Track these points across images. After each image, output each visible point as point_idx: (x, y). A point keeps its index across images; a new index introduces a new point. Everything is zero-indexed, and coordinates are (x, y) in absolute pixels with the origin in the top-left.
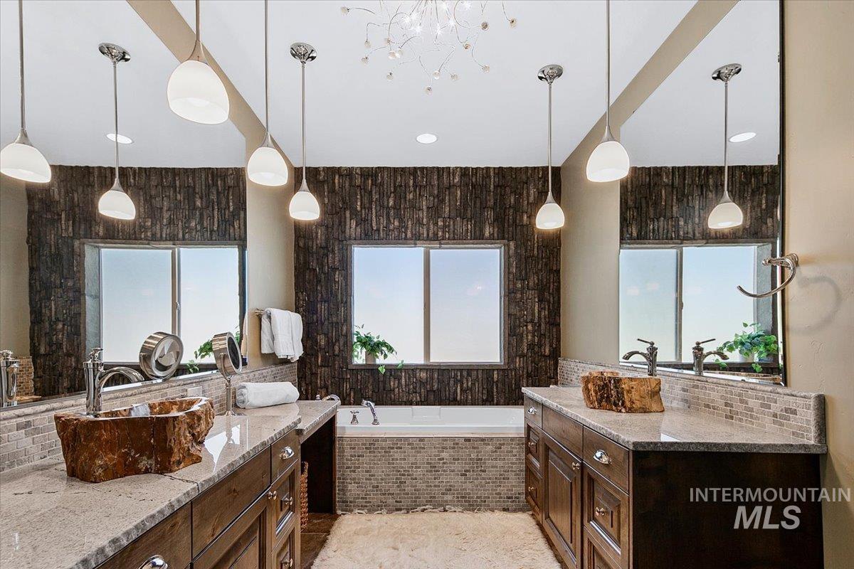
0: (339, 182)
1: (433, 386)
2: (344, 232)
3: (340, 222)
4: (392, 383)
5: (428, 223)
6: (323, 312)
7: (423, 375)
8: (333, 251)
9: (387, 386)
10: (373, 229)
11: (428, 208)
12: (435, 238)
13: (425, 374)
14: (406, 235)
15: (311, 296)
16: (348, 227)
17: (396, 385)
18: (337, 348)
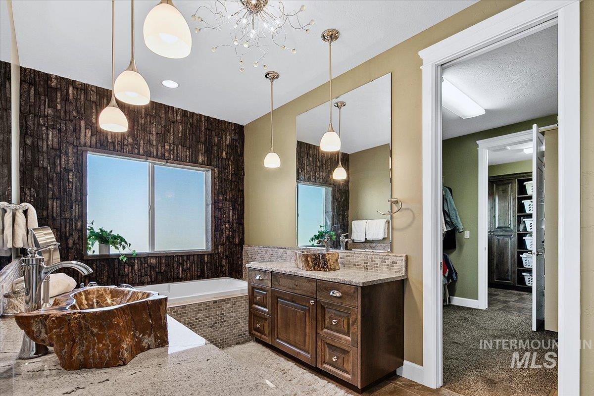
0: (73, 94)
1: (161, 269)
2: (79, 138)
3: (75, 130)
4: (126, 269)
5: (157, 145)
6: (55, 208)
7: (153, 261)
8: (66, 154)
9: (122, 272)
10: (108, 141)
11: (157, 134)
12: (163, 157)
13: (155, 261)
14: (139, 151)
15: (41, 192)
16: (83, 135)
17: (130, 271)
18: (70, 242)
